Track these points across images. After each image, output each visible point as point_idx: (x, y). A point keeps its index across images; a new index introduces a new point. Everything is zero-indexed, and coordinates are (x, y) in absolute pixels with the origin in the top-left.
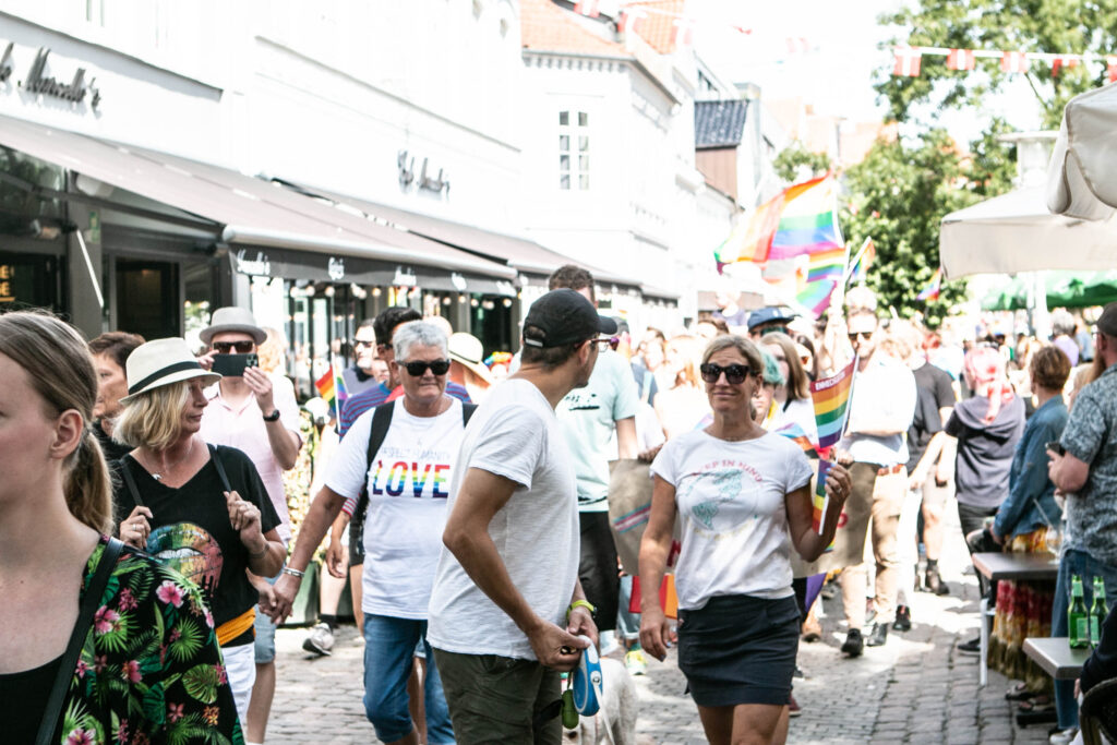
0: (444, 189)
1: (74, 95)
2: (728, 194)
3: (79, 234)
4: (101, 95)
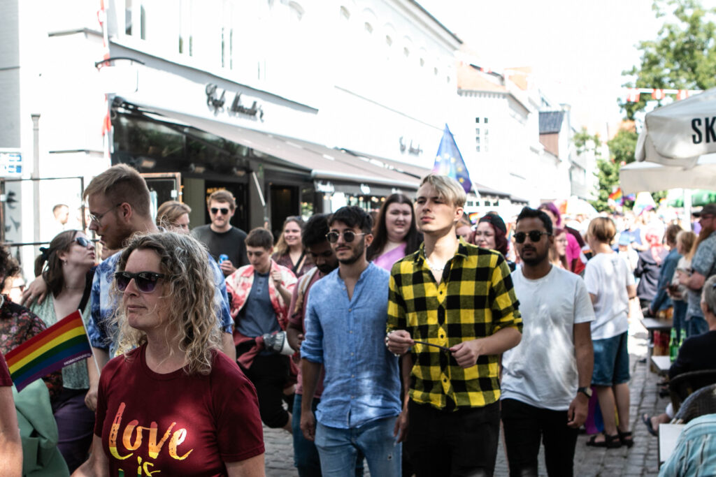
0: (420, 153)
1: (252, 112)
2: (555, 153)
3: (254, 174)
4: (264, 112)
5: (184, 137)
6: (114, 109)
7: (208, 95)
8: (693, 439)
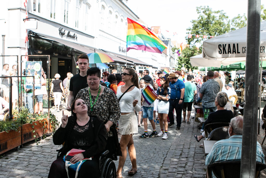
0: (125, 52)
1: (73, 37)
3: (74, 57)
4: (77, 37)
5: (52, 44)
6: (29, 34)
7: (60, 31)
8: (218, 147)
